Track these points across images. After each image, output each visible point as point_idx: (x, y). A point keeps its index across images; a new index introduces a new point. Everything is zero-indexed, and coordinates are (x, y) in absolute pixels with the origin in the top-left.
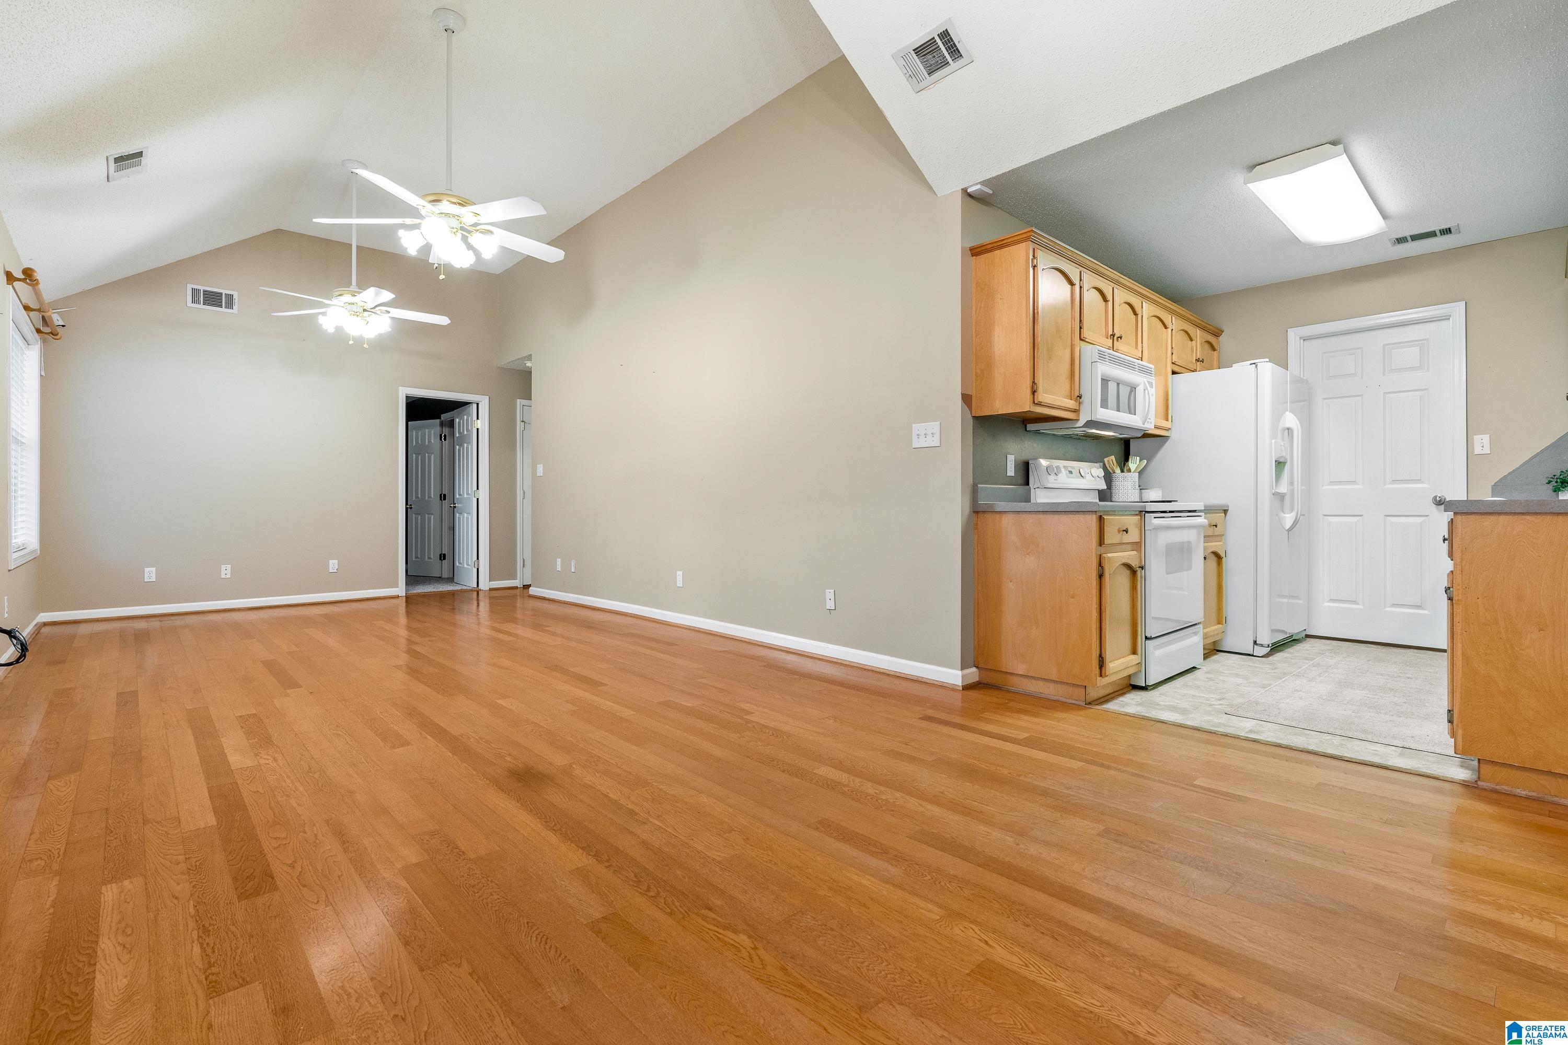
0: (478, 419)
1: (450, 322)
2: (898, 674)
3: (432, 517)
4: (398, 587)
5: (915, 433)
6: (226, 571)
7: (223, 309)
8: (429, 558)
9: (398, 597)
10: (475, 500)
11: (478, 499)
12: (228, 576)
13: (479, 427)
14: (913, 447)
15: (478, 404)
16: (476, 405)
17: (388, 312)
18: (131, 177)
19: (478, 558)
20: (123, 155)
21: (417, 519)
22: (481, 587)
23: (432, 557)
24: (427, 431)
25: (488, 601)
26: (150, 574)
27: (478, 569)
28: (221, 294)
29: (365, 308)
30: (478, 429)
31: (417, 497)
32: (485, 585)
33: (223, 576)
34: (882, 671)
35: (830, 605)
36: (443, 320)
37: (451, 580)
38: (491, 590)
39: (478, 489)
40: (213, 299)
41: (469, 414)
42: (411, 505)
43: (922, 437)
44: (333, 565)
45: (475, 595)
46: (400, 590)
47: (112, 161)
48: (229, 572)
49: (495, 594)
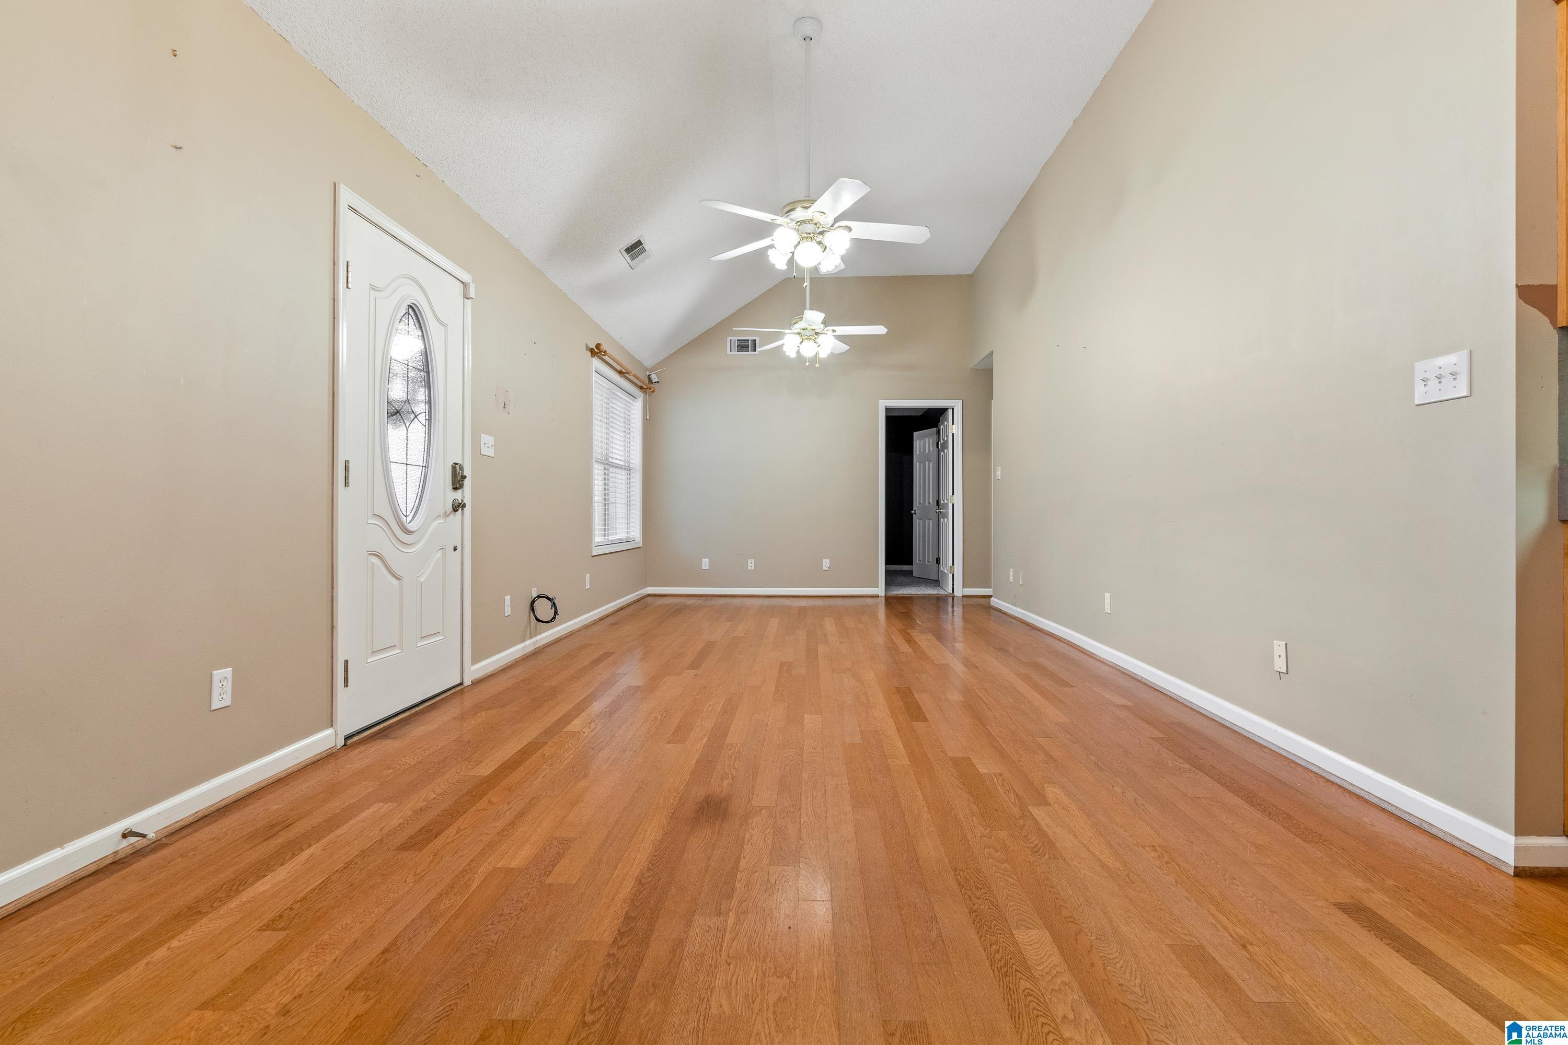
0: (953, 424)
1: (886, 330)
2: (1385, 806)
3: (931, 522)
4: (878, 587)
5: (1419, 375)
6: (751, 564)
7: (750, 353)
8: (929, 561)
9: (877, 596)
10: (950, 505)
11: (953, 504)
12: (753, 568)
13: (954, 433)
14: (1417, 402)
15: (953, 409)
16: (951, 410)
17: (834, 331)
18: (644, 263)
19: (953, 565)
20: (628, 246)
21: (919, 523)
22: (956, 593)
23: (931, 560)
24: (927, 439)
25: (961, 607)
26: (705, 564)
27: (953, 575)
28: (748, 340)
29: (817, 331)
30: (953, 434)
31: (920, 503)
32: (959, 592)
33: (749, 568)
34: (1358, 791)
35: (1280, 665)
36: (880, 330)
37: (936, 583)
38: (964, 596)
39: (953, 494)
40: (743, 345)
41: (947, 420)
42: (915, 511)
43: (1433, 383)
44: (826, 563)
45: (950, 599)
46: (880, 590)
47: (625, 254)
48: (753, 565)
49: (967, 601)
